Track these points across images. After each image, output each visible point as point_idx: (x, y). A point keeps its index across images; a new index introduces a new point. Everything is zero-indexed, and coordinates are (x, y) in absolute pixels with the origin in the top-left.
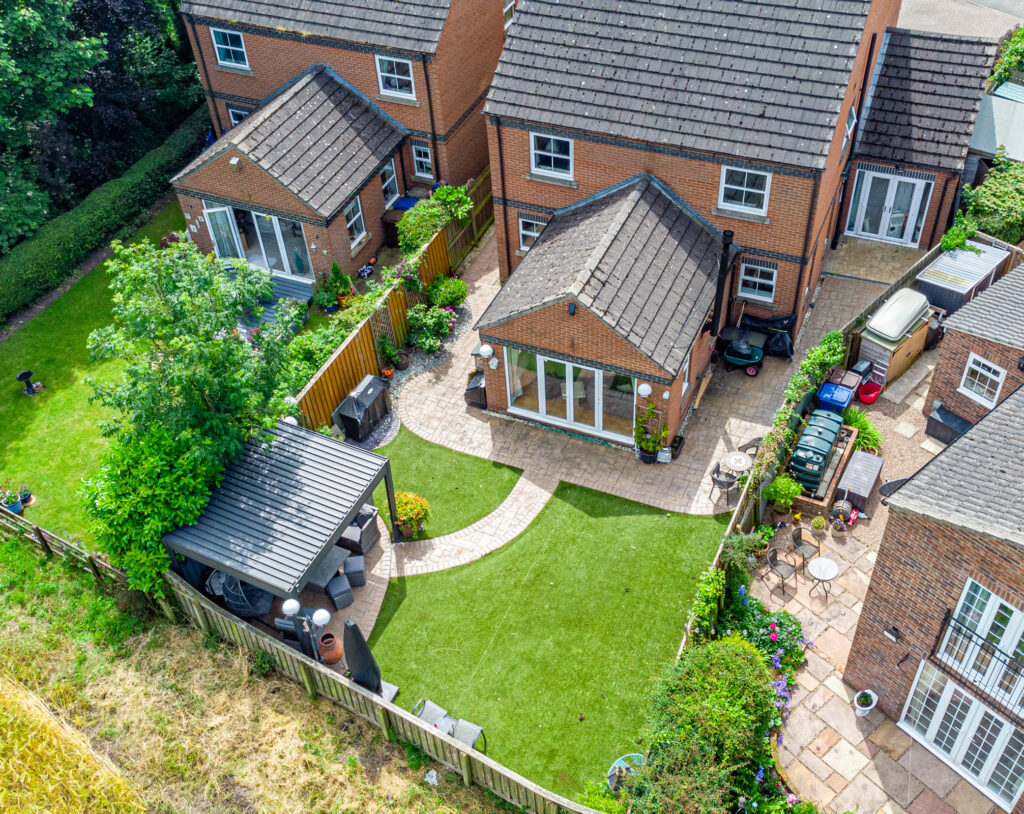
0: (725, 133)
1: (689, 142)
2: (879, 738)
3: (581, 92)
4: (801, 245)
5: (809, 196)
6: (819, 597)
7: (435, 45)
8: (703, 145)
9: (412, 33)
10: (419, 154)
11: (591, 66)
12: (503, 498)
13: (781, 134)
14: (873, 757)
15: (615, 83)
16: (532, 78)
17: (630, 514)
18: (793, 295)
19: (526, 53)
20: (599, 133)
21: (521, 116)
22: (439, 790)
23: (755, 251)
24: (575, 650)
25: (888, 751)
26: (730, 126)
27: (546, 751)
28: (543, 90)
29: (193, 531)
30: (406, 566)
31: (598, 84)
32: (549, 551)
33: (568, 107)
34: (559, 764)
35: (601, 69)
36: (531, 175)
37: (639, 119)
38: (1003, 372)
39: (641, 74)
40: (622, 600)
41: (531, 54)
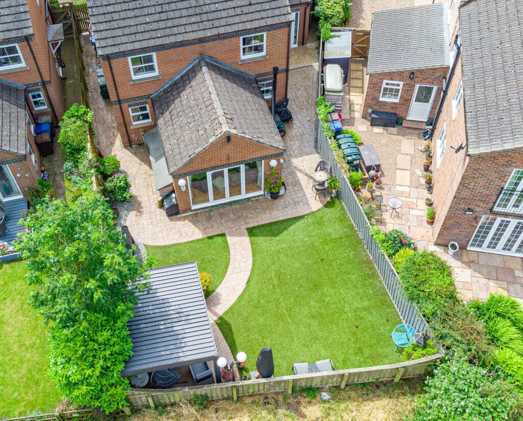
0: (237, 19)
1: (222, 30)
2: (465, 259)
3: (149, 25)
4: (285, 63)
5: (287, 36)
6: (395, 216)
7: (32, 28)
8: (229, 29)
9: (11, 26)
10: (34, 97)
11: (146, 9)
12: (228, 251)
13: (264, 10)
14: (470, 267)
15: (165, 14)
16: (116, 26)
17: (290, 225)
18: (284, 89)
19: (104, 14)
20: (172, 43)
21: (122, 50)
22: (333, 400)
23: (263, 75)
24: (327, 299)
25: (473, 262)
26: (237, 15)
27: (357, 350)
28: (127, 31)
29: (135, 359)
30: (216, 311)
31: (156, 17)
32: (273, 263)
33: (147, 35)
34: (367, 352)
35: (153, 8)
36: (133, 81)
37: (189, 28)
38: (401, 83)
39: (176, 4)
40: (324, 265)
41: (108, 13)
